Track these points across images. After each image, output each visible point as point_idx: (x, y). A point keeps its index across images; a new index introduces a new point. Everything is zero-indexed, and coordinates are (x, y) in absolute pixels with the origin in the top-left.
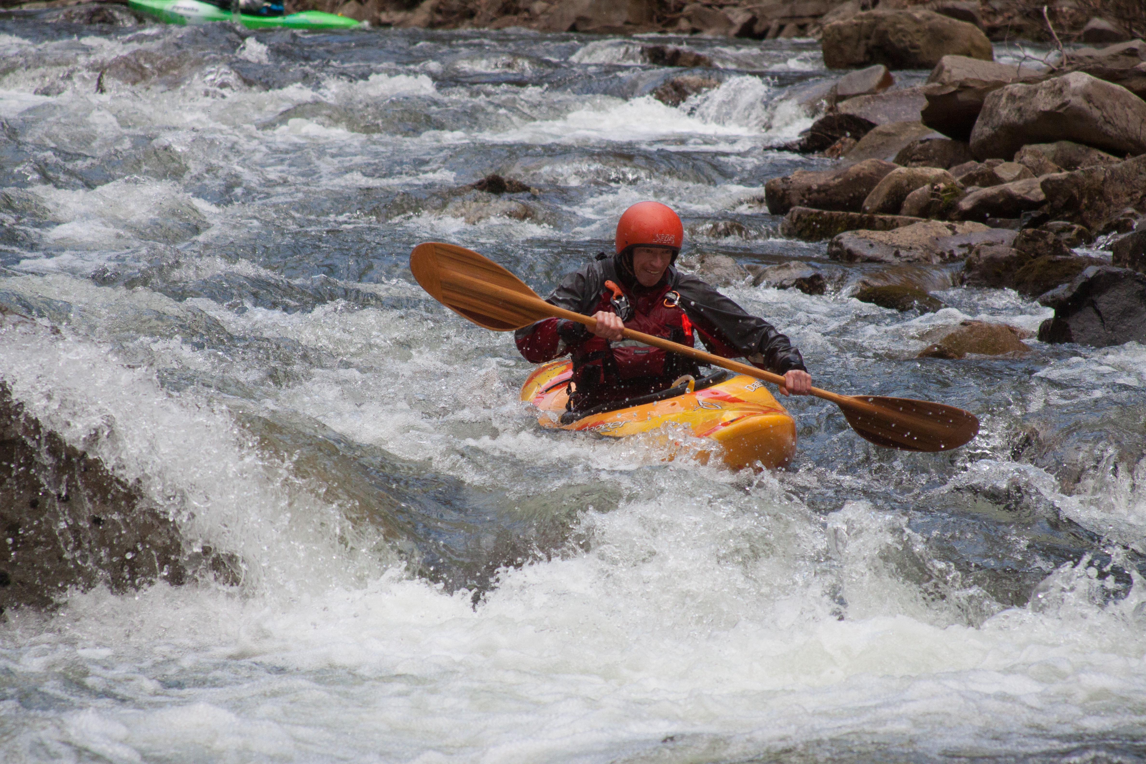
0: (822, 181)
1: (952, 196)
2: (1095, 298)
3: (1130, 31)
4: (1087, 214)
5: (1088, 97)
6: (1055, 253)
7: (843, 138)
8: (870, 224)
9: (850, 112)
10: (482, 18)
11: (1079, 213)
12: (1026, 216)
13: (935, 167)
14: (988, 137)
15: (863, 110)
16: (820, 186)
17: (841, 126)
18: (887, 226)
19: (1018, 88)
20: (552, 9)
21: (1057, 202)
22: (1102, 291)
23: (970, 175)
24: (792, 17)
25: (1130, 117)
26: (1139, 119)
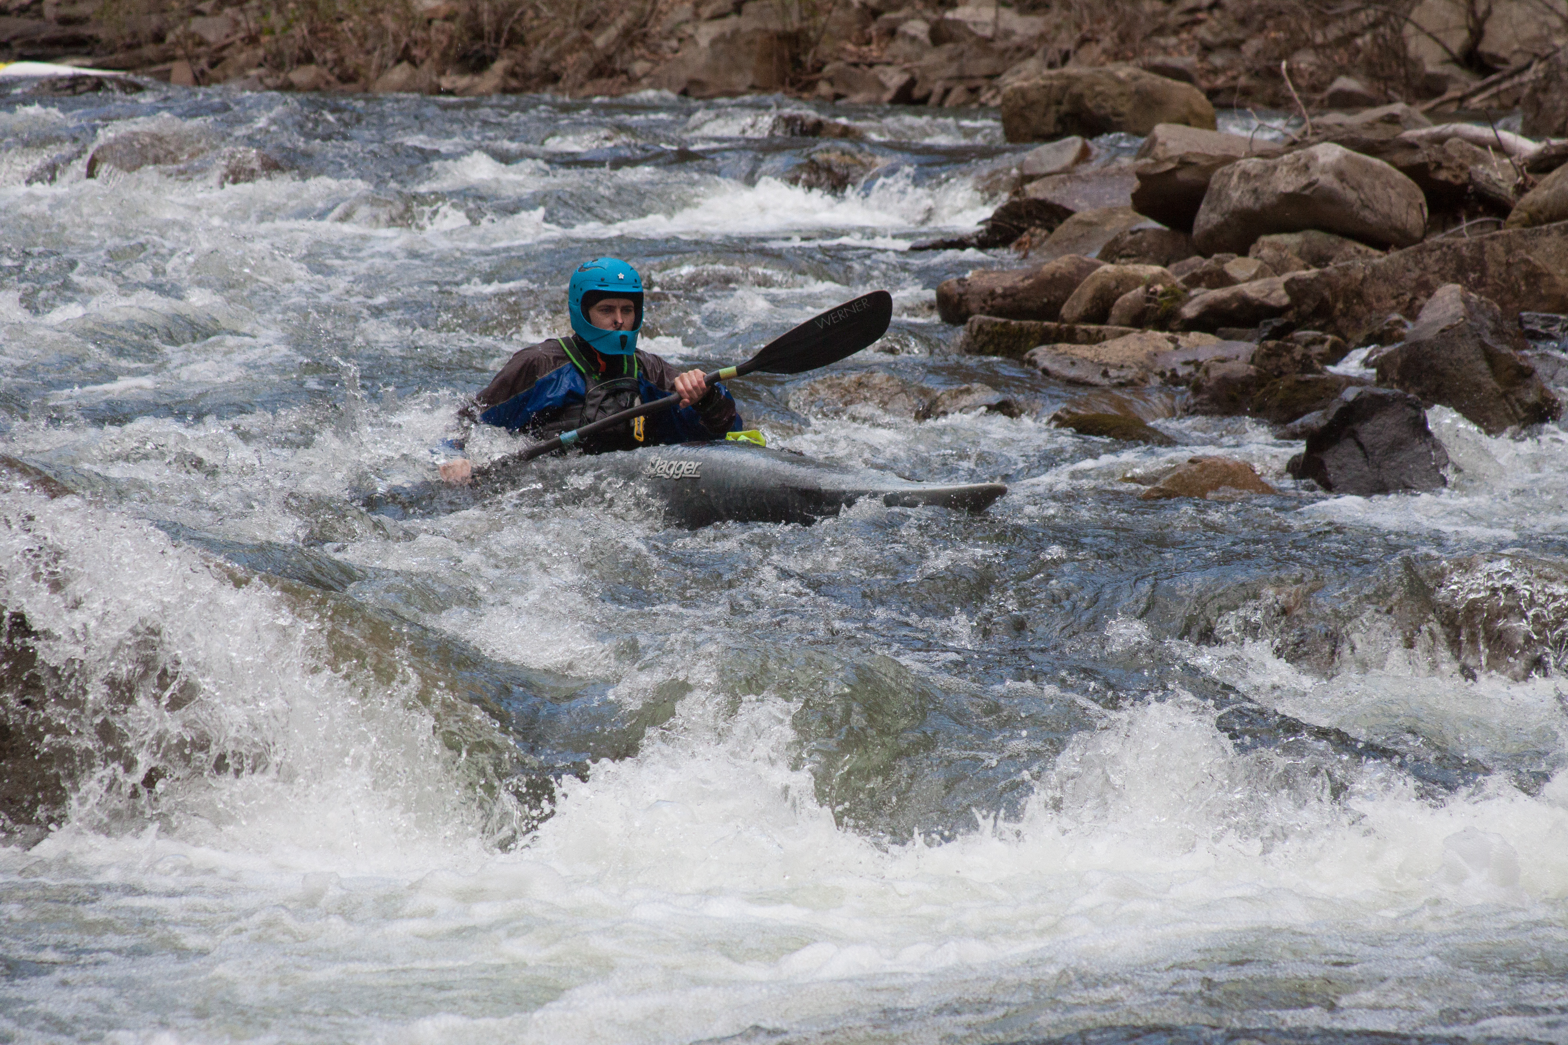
0: (1008, 283)
1: (1171, 301)
2: (1356, 426)
3: (1386, 93)
4: (1341, 322)
5: (1341, 175)
6: (1304, 371)
7: (1032, 229)
8: (1070, 337)
9: (1040, 196)
10: (569, 83)
11: (1332, 321)
12: (1266, 325)
13: (1150, 264)
14: (1215, 226)
15: (1057, 194)
16: (1005, 289)
17: (1029, 213)
18: (1093, 339)
19: (1252, 164)
20: (657, 70)
21: (1304, 307)
22: (1365, 418)
23: (1194, 275)
24: (961, 78)
25: (1393, 199)
26: (1405, 202)
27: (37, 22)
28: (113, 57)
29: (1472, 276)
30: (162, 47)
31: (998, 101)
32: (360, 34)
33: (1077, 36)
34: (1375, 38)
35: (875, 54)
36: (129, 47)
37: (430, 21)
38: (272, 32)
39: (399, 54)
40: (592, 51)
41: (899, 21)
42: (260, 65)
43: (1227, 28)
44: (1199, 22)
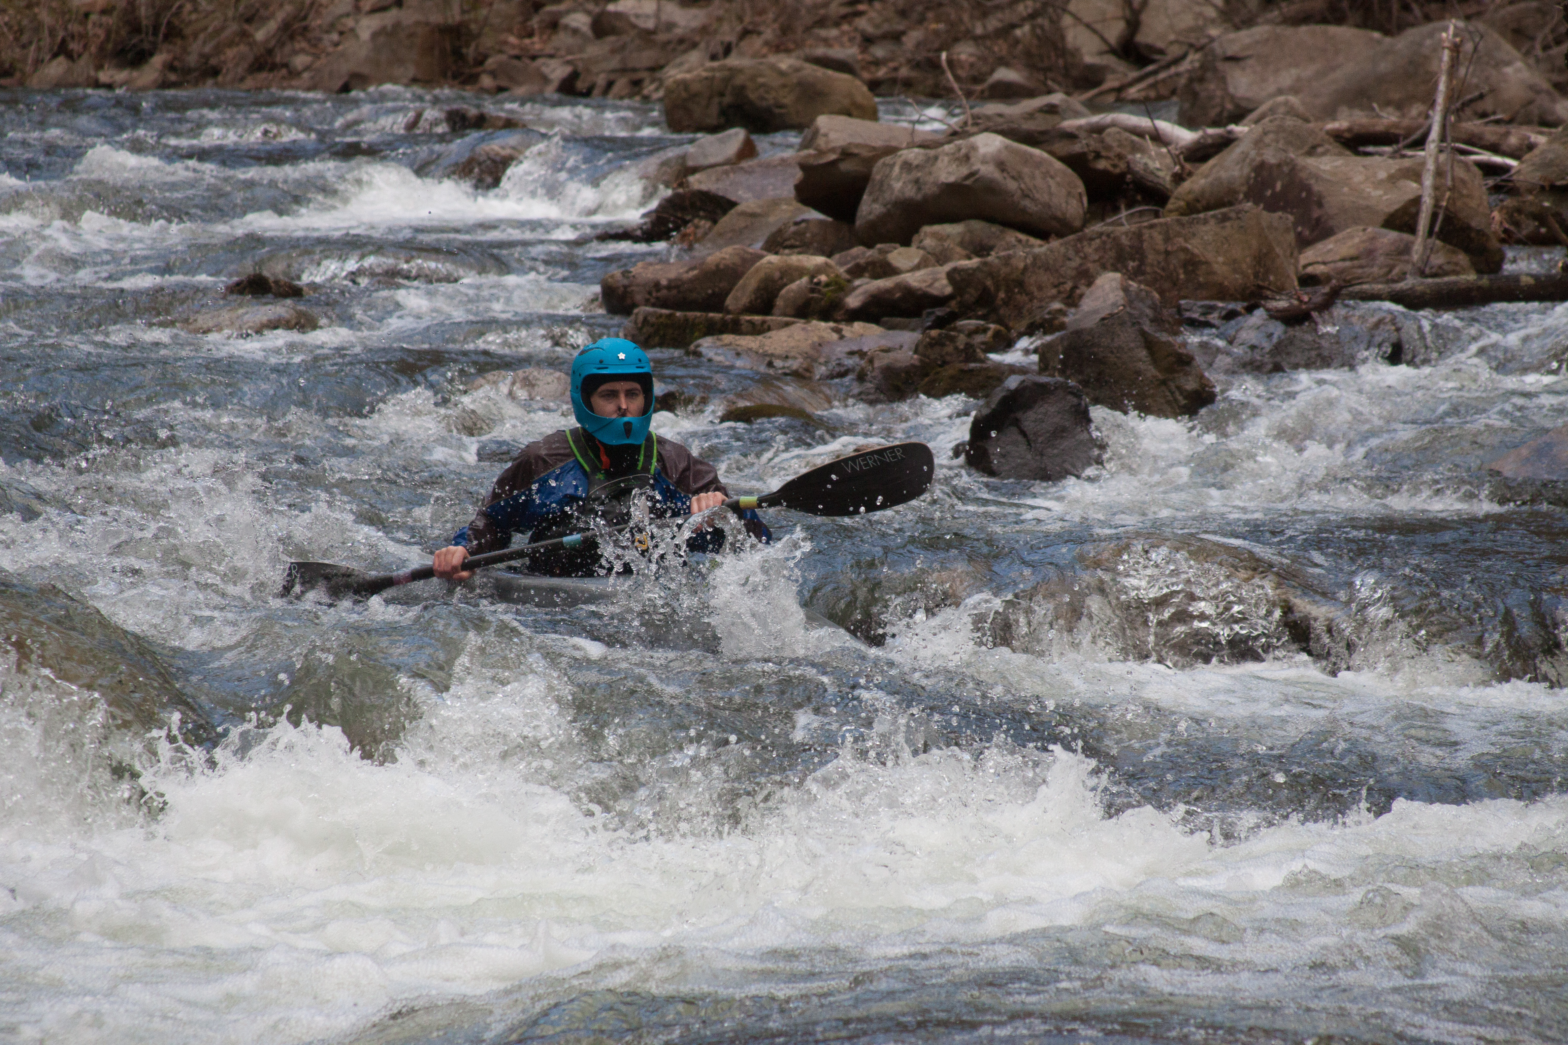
0: (672, 275)
1: (835, 291)
2: (1019, 415)
3: (1045, 84)
4: (1003, 311)
5: (1001, 165)
6: (967, 360)
7: (696, 221)
8: (735, 328)
9: (704, 187)
10: (229, 78)
11: (995, 310)
12: (929, 314)
13: (814, 254)
14: (878, 217)
16: (670, 281)
17: (693, 205)
18: (757, 330)
19: (914, 155)
20: (318, 64)
21: (967, 296)
22: (1028, 406)
23: (858, 266)
24: (623, 71)
25: (1054, 189)
26: (1064, 192)
29: (1131, 264)
31: (661, 93)
32: (15, 28)
33: (739, 28)
34: (1033, 28)
35: (537, 46)
37: (87, 15)
39: (56, 49)
40: (252, 44)
41: (561, 14)
43: (887, 20)
44: (859, 14)
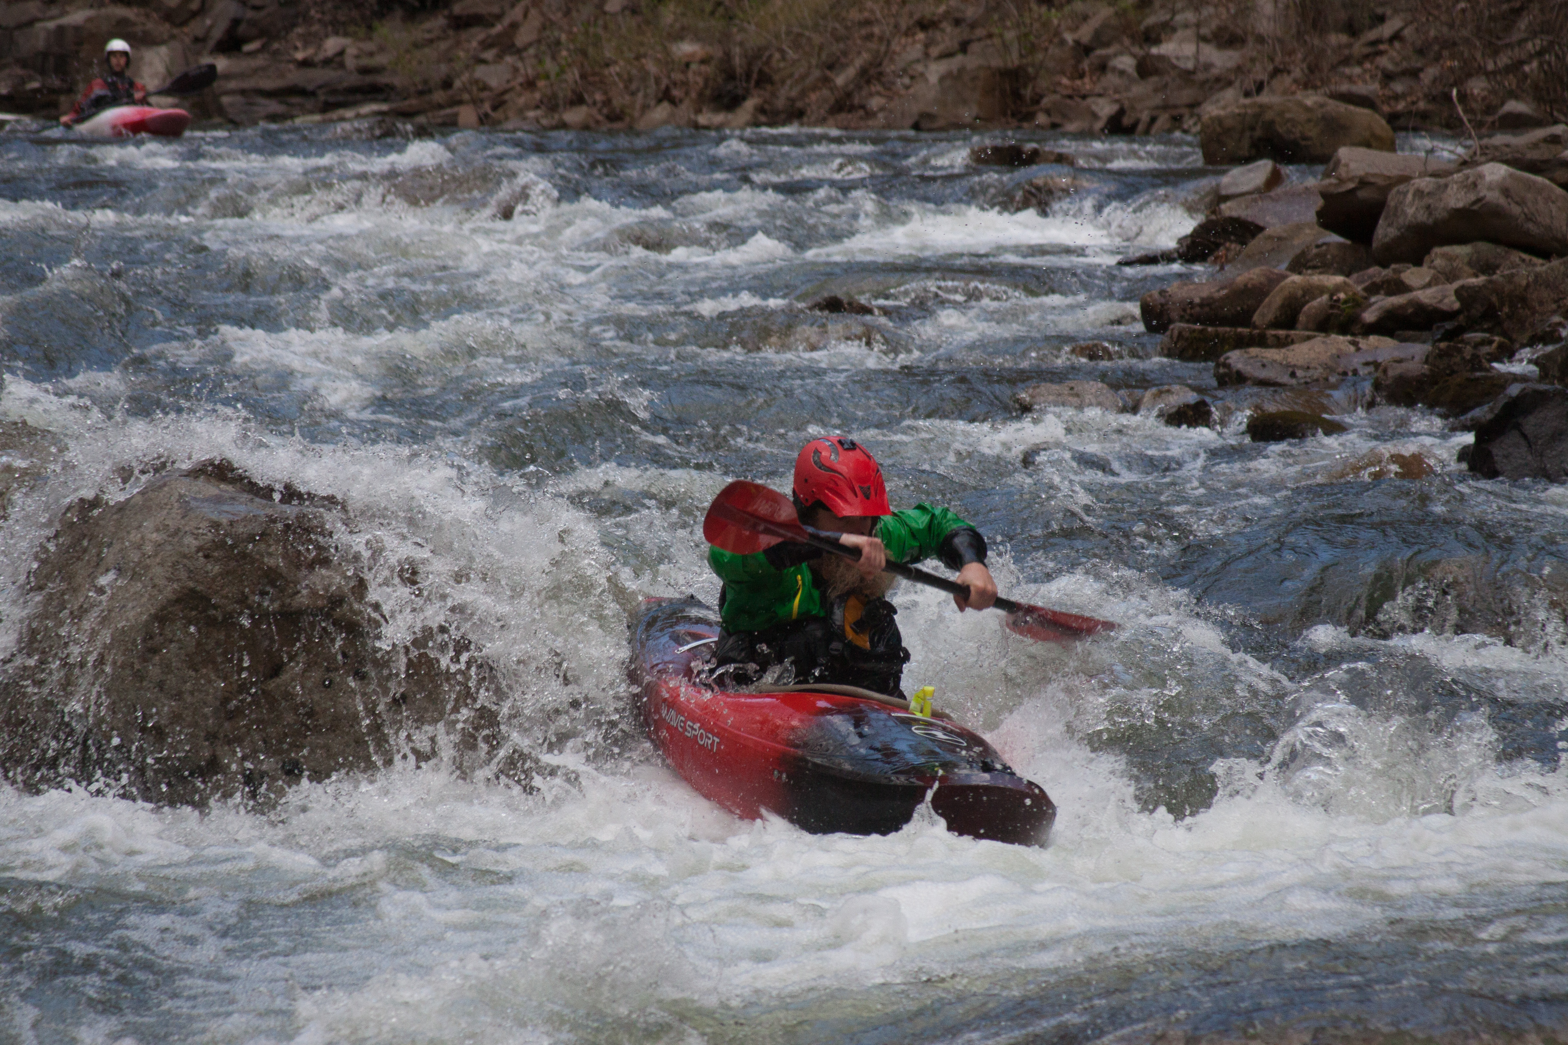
0: (1205, 294)
1: (1353, 307)
2: (1520, 420)
3: (1552, 114)
4: (1507, 324)
5: (1506, 192)
6: (1474, 369)
7: (1227, 244)
8: (1261, 341)
9: (1234, 214)
10: (813, 117)
11: (1500, 323)
12: (1438, 328)
13: (1334, 274)
14: (1393, 239)
15: (1249, 212)
16: (1202, 299)
17: (1225, 230)
18: (1282, 343)
19: (1425, 183)
20: (891, 105)
21: (1473, 312)
22: (1528, 411)
23: (1374, 284)
24: (1165, 107)
27: (340, 73)
28: (407, 103)
30: (450, 92)
31: (1198, 128)
32: (625, 76)
33: (1270, 68)
34: (1541, 65)
35: (1088, 87)
36: (421, 93)
37: (687, 65)
38: (547, 77)
39: (660, 95)
40: (833, 88)
41: (1108, 58)
42: (537, 107)
43: (1406, 58)
44: (1380, 53)
